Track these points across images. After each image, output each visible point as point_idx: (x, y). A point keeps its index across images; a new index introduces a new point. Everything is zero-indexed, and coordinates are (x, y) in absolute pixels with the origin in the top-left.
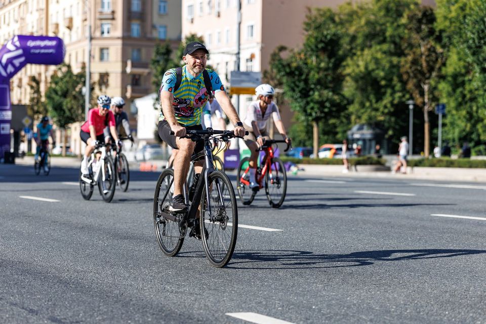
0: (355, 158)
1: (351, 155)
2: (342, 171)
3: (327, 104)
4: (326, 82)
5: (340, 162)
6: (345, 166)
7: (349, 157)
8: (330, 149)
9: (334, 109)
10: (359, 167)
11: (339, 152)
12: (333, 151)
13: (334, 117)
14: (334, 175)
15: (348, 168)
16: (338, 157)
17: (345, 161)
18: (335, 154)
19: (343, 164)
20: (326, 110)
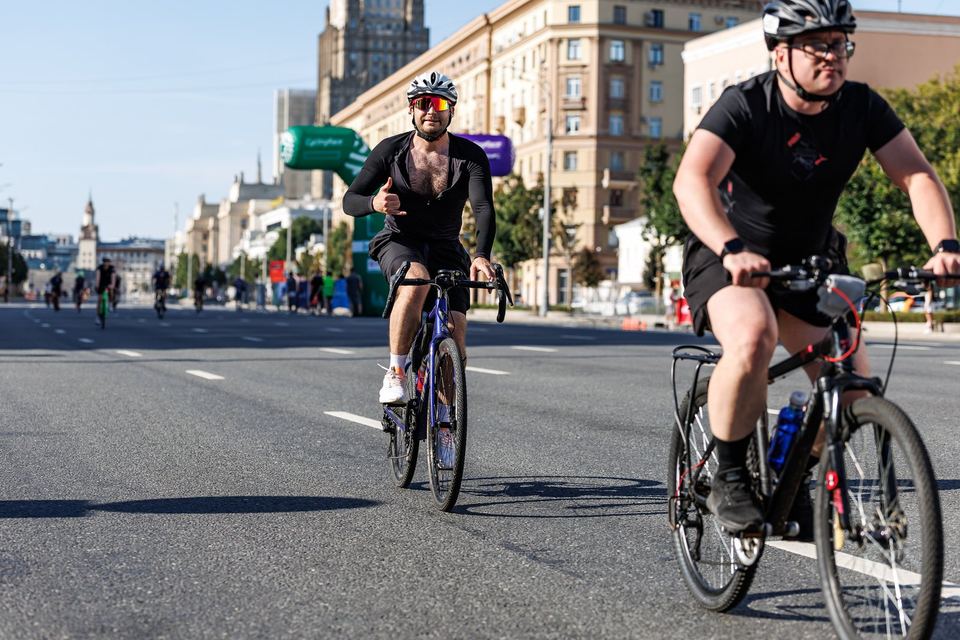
0: (944, 312)
1: (936, 308)
2: (922, 331)
3: (902, 233)
4: (899, 201)
5: (922, 319)
6: (929, 324)
7: (934, 312)
8: (905, 299)
9: (912, 239)
10: (948, 327)
11: (918, 303)
12: (910, 302)
13: (910, 251)
14: (912, 337)
15: (933, 327)
16: (918, 310)
17: (928, 317)
18: (913, 306)
19: (925, 321)
20: (899, 241)
